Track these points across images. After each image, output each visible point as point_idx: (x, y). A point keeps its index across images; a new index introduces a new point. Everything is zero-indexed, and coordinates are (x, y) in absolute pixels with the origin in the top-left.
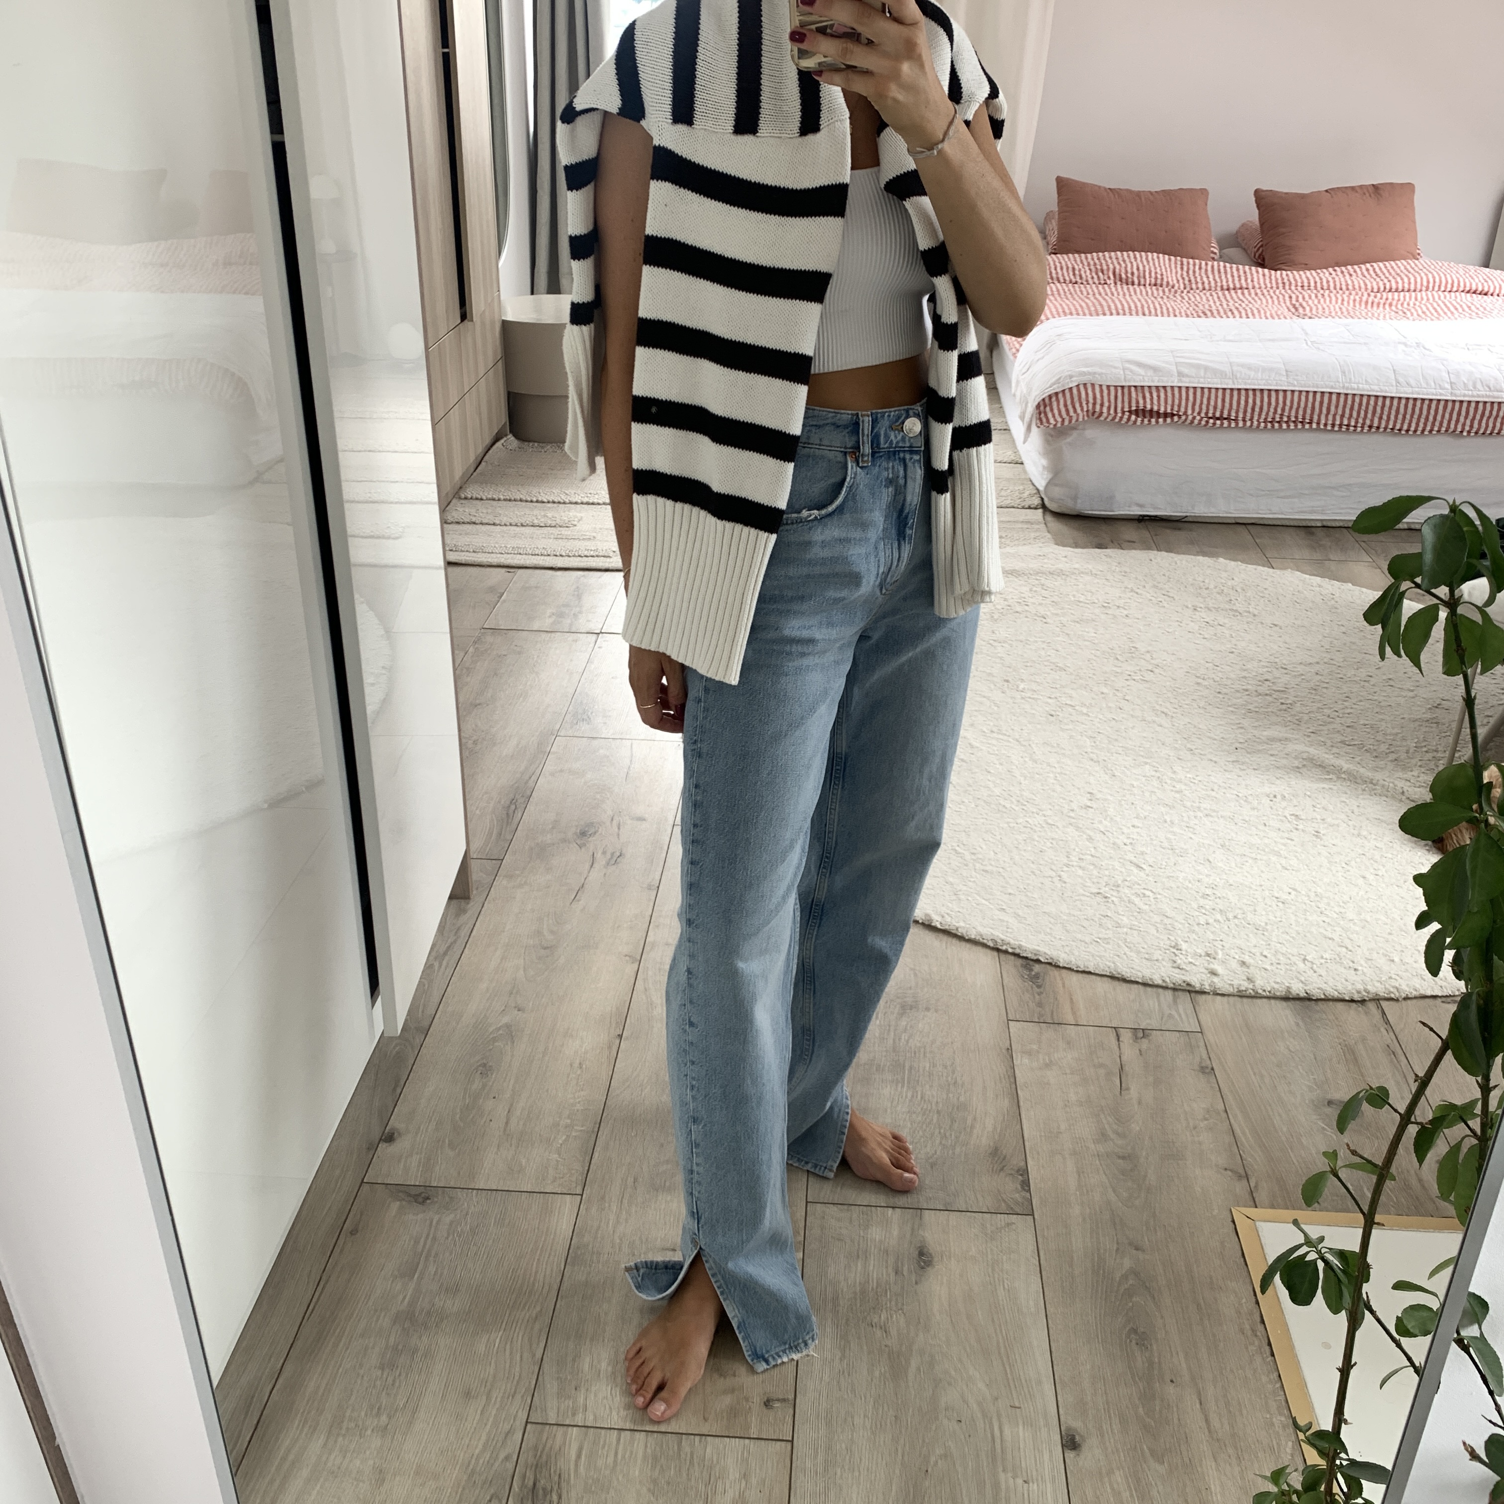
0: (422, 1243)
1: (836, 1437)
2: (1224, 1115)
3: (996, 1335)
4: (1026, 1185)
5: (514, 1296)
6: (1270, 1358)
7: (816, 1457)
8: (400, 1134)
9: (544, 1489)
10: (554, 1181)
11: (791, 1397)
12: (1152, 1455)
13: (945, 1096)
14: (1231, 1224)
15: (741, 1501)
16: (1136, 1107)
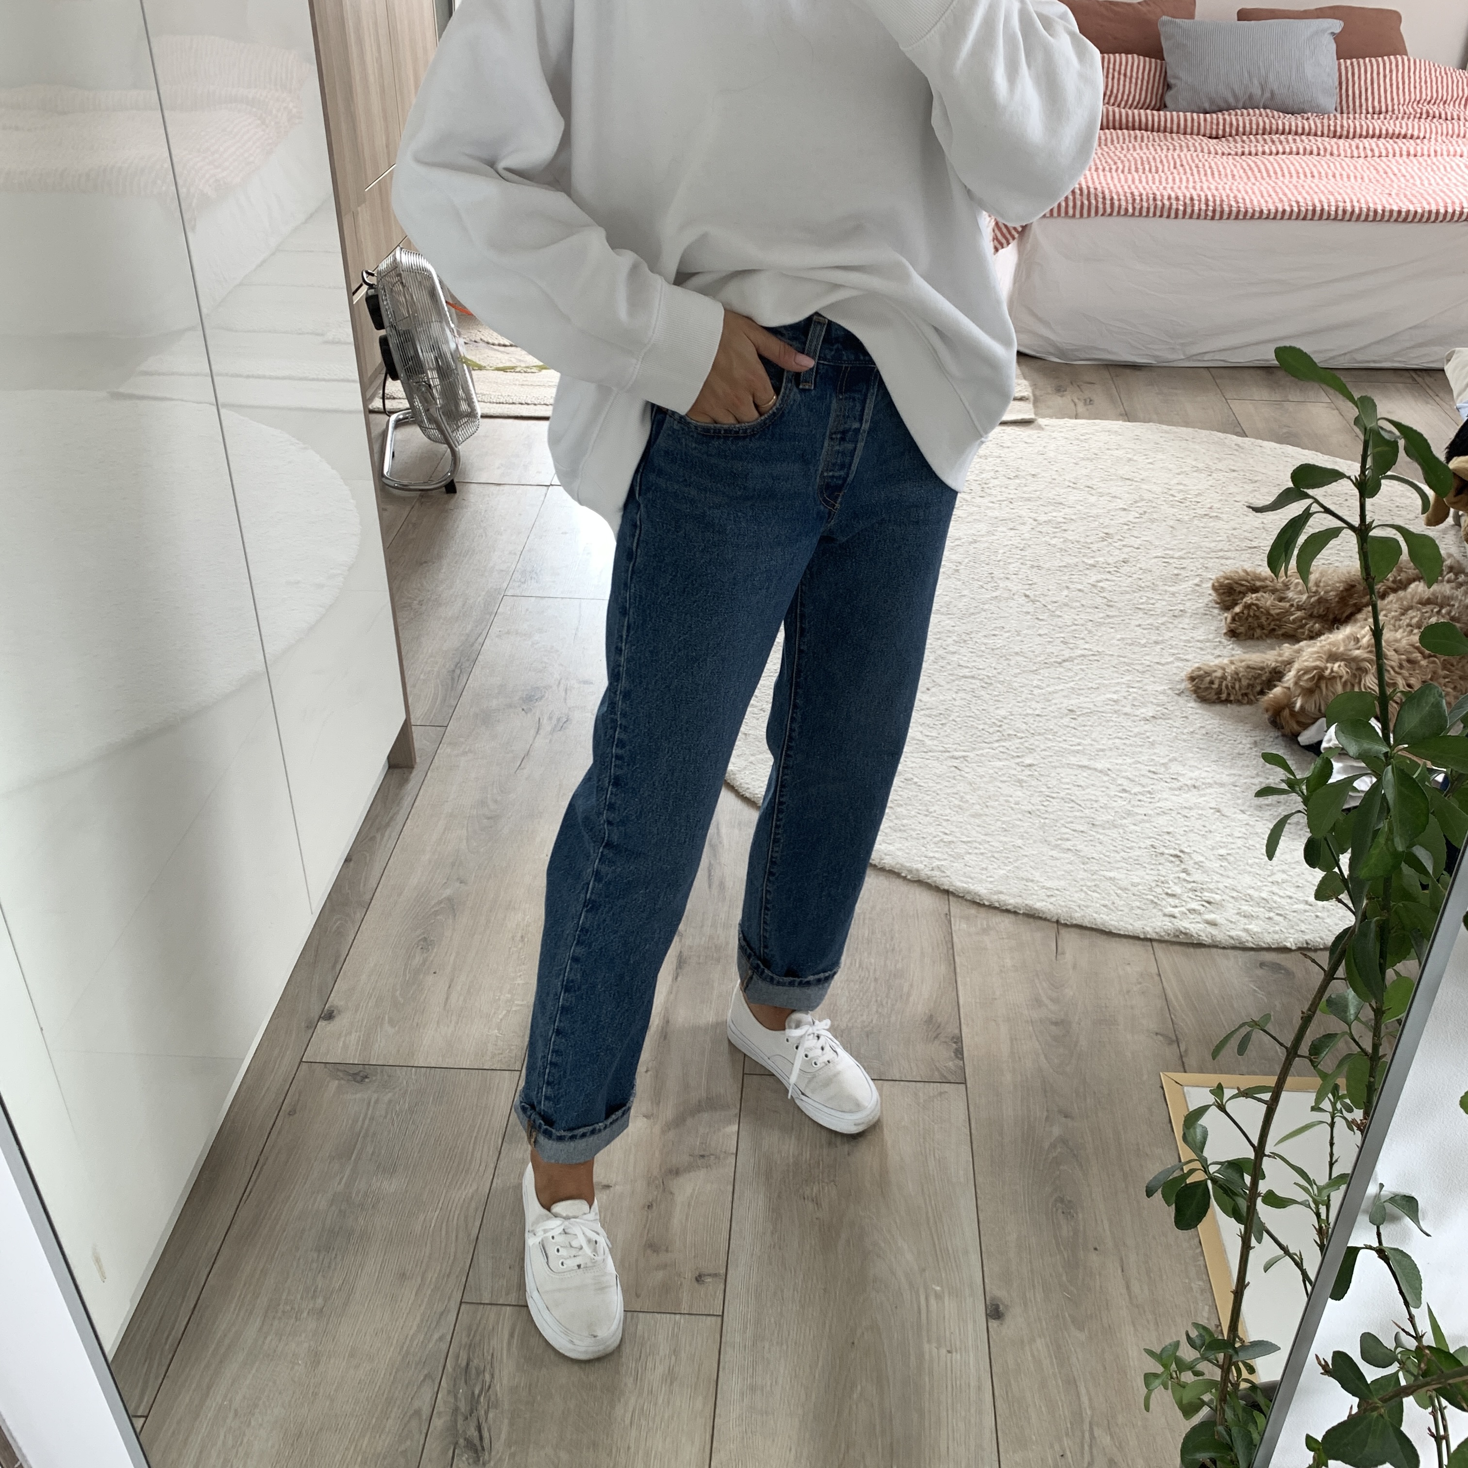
0: (360, 1123)
1: (765, 1311)
2: (1157, 978)
3: (926, 1204)
4: (959, 1053)
5: (451, 1175)
7: (745, 1332)
8: (339, 1012)
10: (493, 1057)
11: (723, 1271)
12: (1073, 1322)
13: (882, 963)
14: (1159, 1089)
15: (671, 1377)
16: (1071, 972)
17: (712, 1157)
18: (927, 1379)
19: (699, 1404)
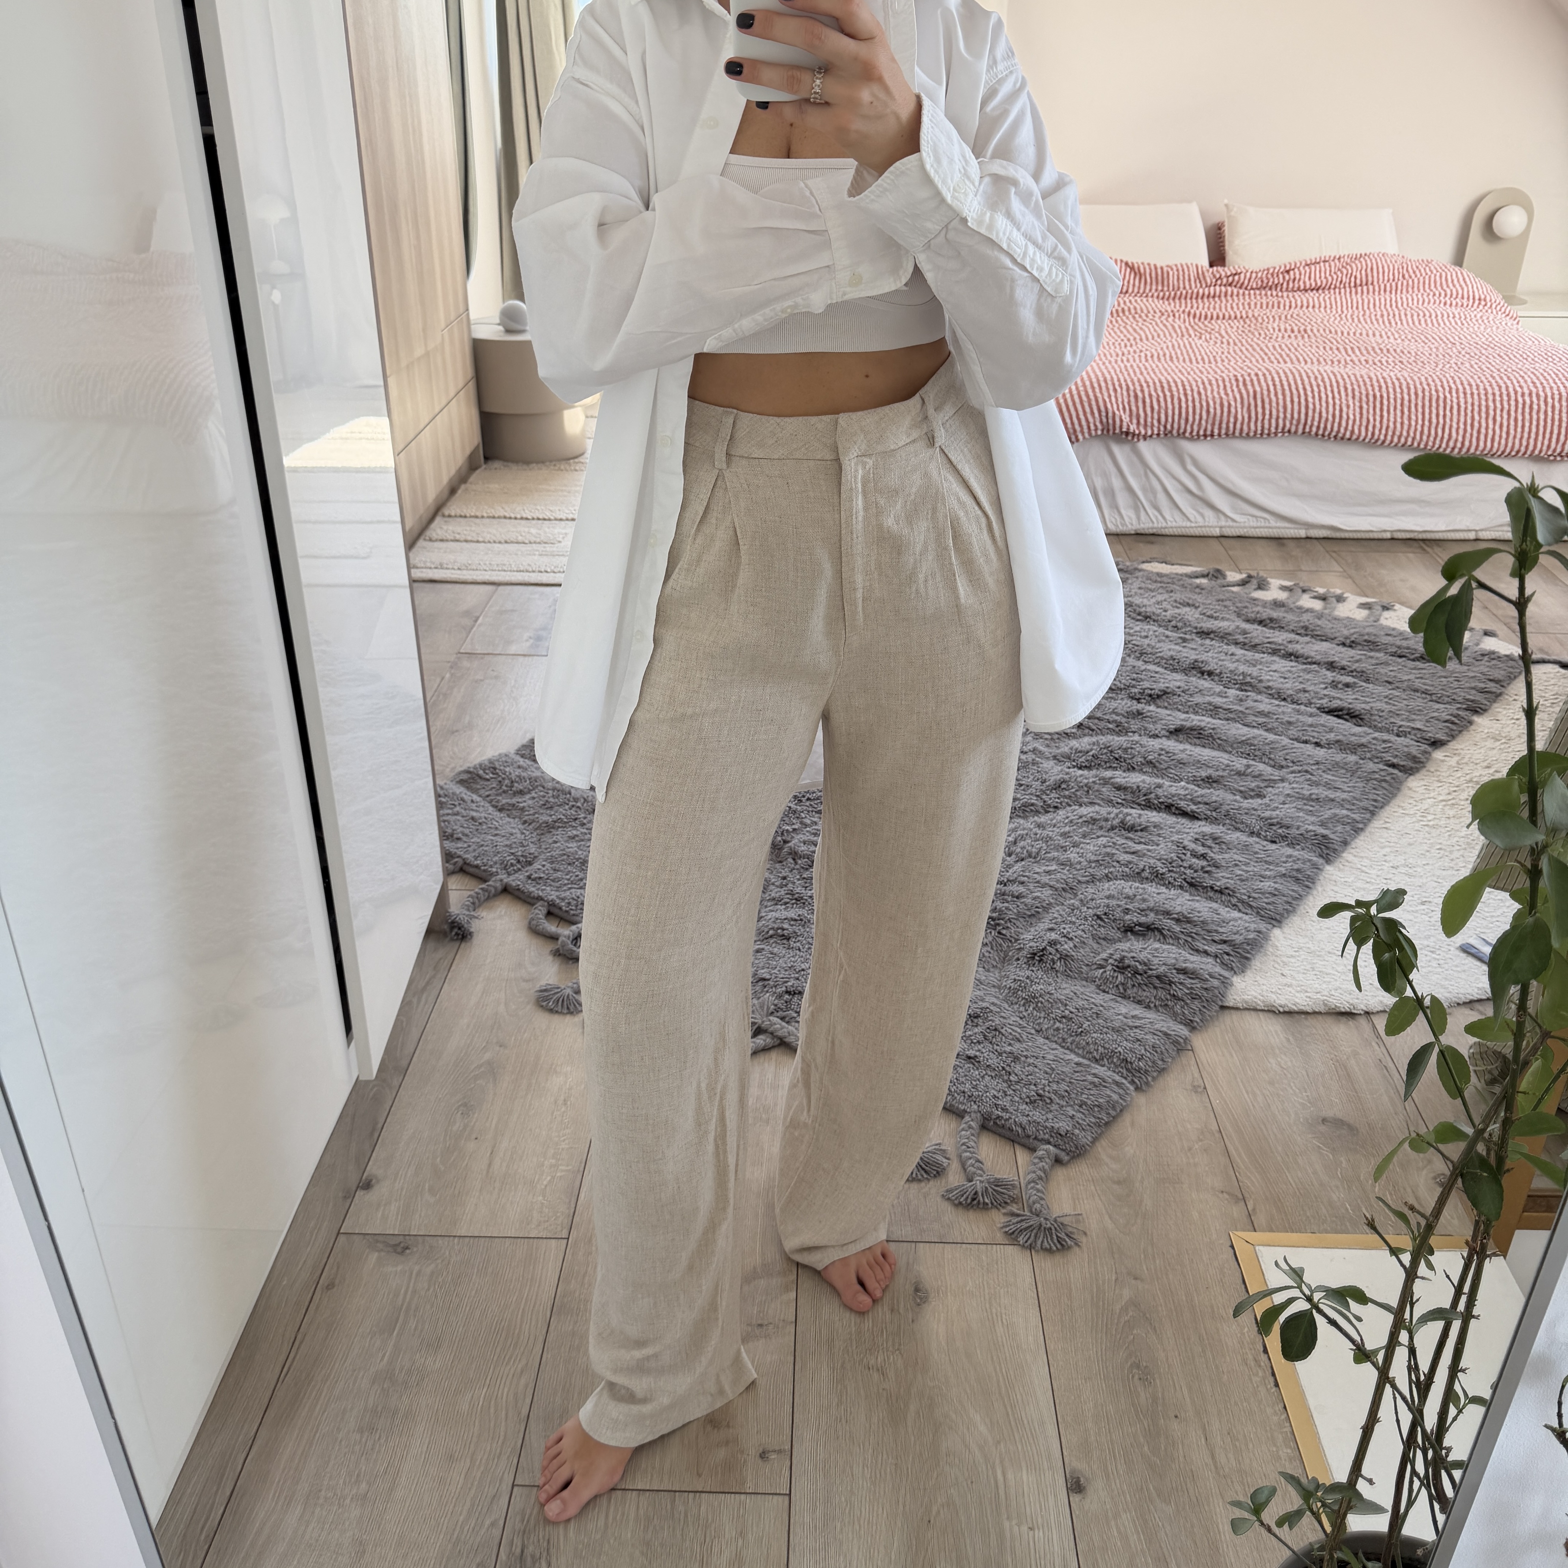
0: (401, 1297)
1: (834, 1489)
2: (1217, 1135)
3: (996, 1372)
5: (498, 1350)
6: (1274, 1389)
7: (815, 1511)
8: (378, 1181)
9: (532, 1556)
10: (539, 1225)
11: (788, 1447)
12: (1159, 1496)
14: (1230, 1249)
15: (738, 1561)
16: (1130, 1129)
17: (771, 1327)
18: (1010, 1560)
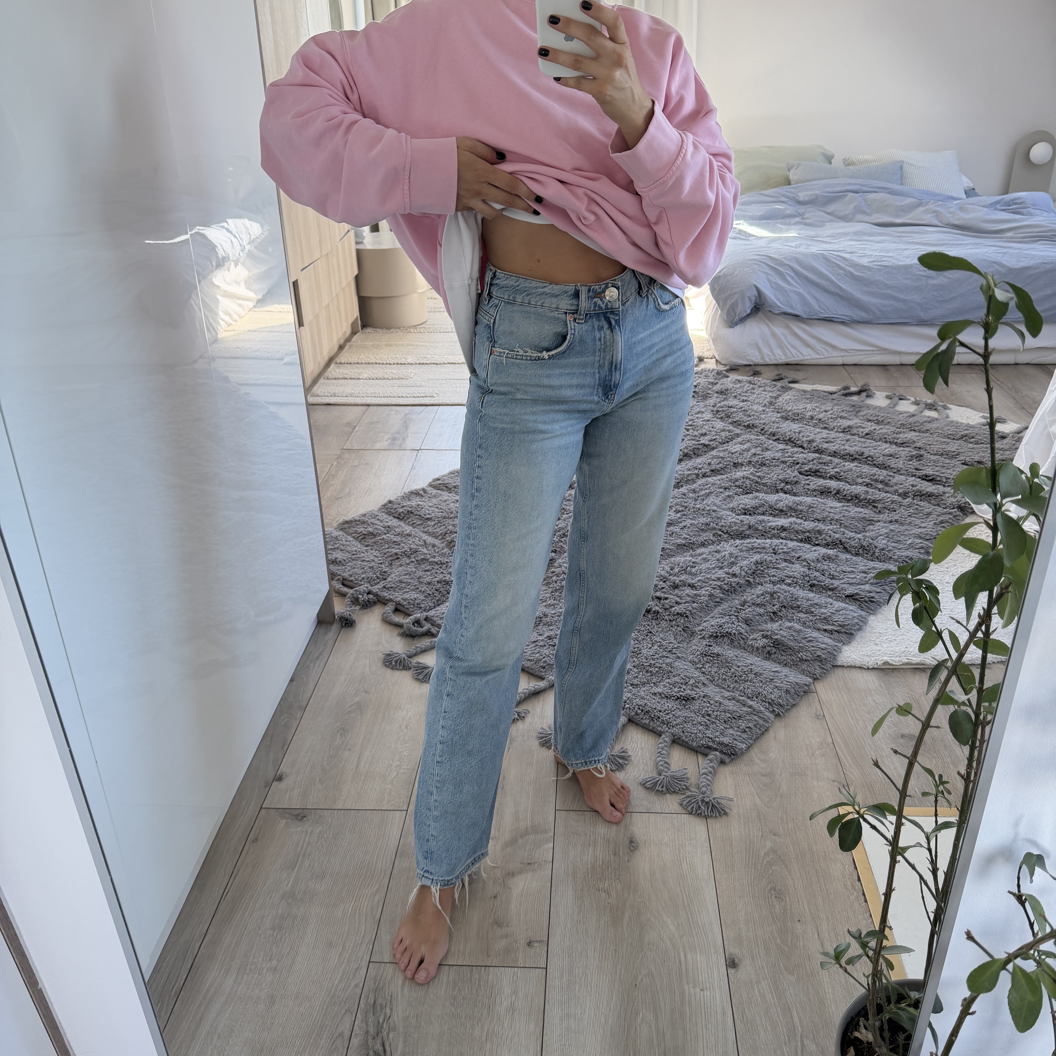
0: (300, 847)
1: (575, 965)
2: (832, 745)
3: (682, 893)
5: (361, 880)
6: (864, 904)
7: (562, 978)
8: (287, 776)
9: (381, 1005)
10: (388, 803)
11: (546, 939)
12: (786, 969)
15: (512, 1009)
16: (773, 742)
17: (536, 865)
18: (688, 1009)
19: (532, 1026)
